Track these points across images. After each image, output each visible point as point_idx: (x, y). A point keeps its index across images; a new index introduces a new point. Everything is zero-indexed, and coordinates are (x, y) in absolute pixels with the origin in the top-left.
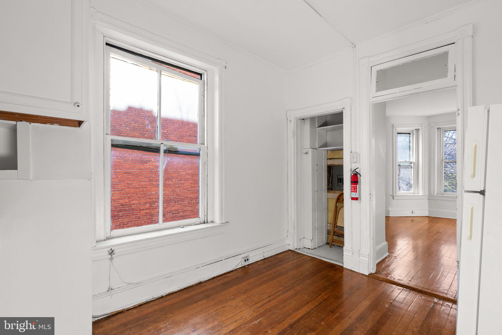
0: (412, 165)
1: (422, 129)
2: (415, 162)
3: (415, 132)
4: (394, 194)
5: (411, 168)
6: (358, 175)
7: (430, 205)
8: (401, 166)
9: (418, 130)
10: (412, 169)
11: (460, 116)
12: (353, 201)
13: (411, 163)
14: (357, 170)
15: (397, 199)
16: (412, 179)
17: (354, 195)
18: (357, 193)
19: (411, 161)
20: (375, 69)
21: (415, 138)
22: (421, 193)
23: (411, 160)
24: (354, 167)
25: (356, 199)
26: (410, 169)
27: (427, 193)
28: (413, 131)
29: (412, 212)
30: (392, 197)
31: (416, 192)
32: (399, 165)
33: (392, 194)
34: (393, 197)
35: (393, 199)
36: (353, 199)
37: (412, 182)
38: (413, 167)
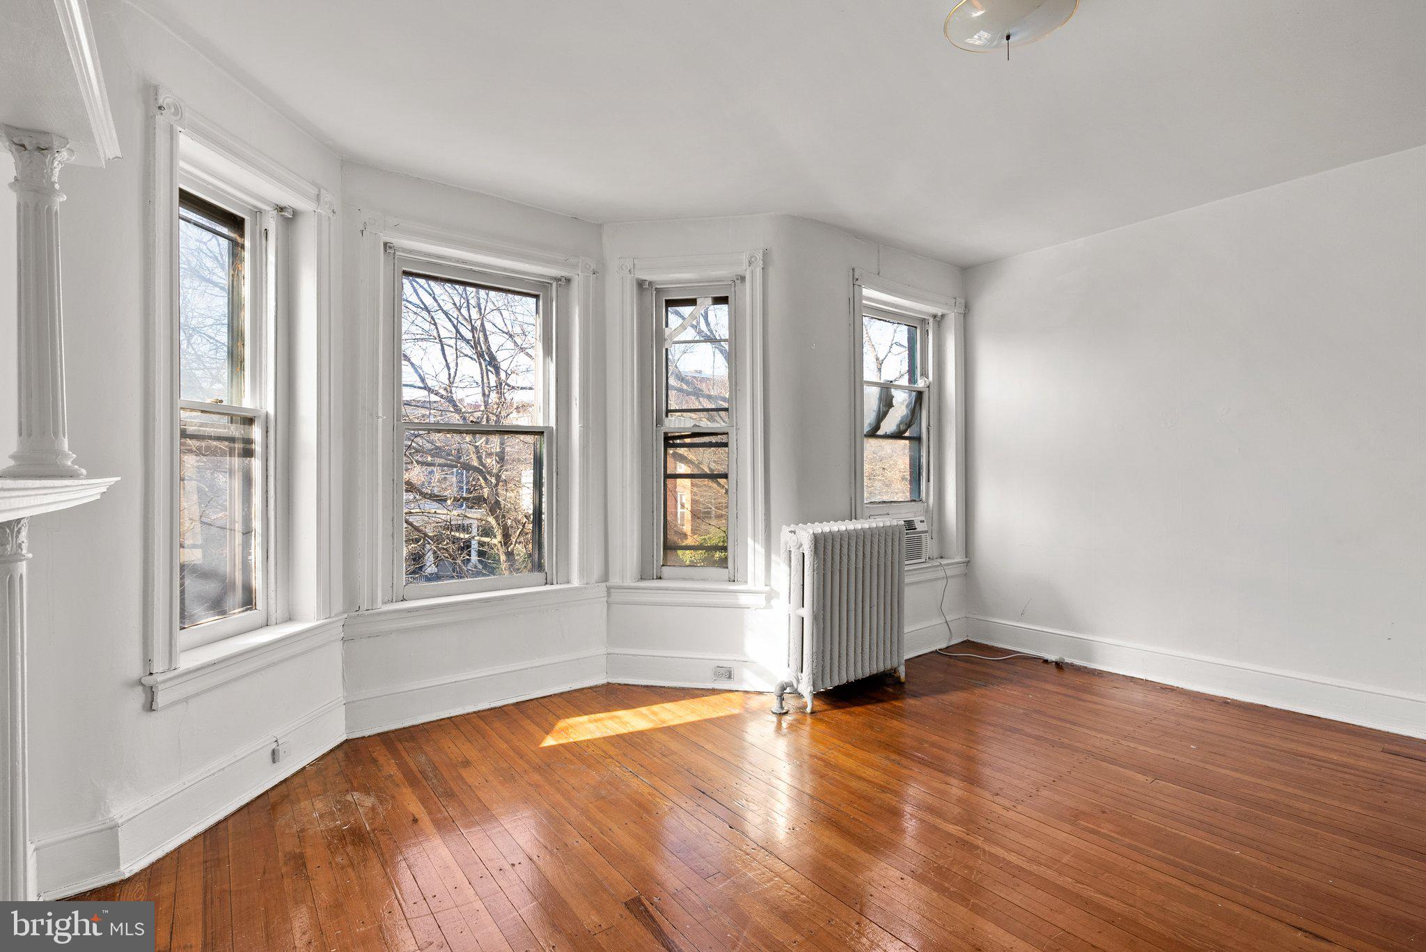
1: (319, 215)
2: (271, 412)
4: (158, 667)
5: (248, 453)
7: (352, 673)
13: (249, 421)
19: (244, 406)
23: (247, 403)
29: (274, 752)
30: (138, 697)
33: (134, 669)
34: (151, 692)
35: (150, 706)
38: (258, 448)
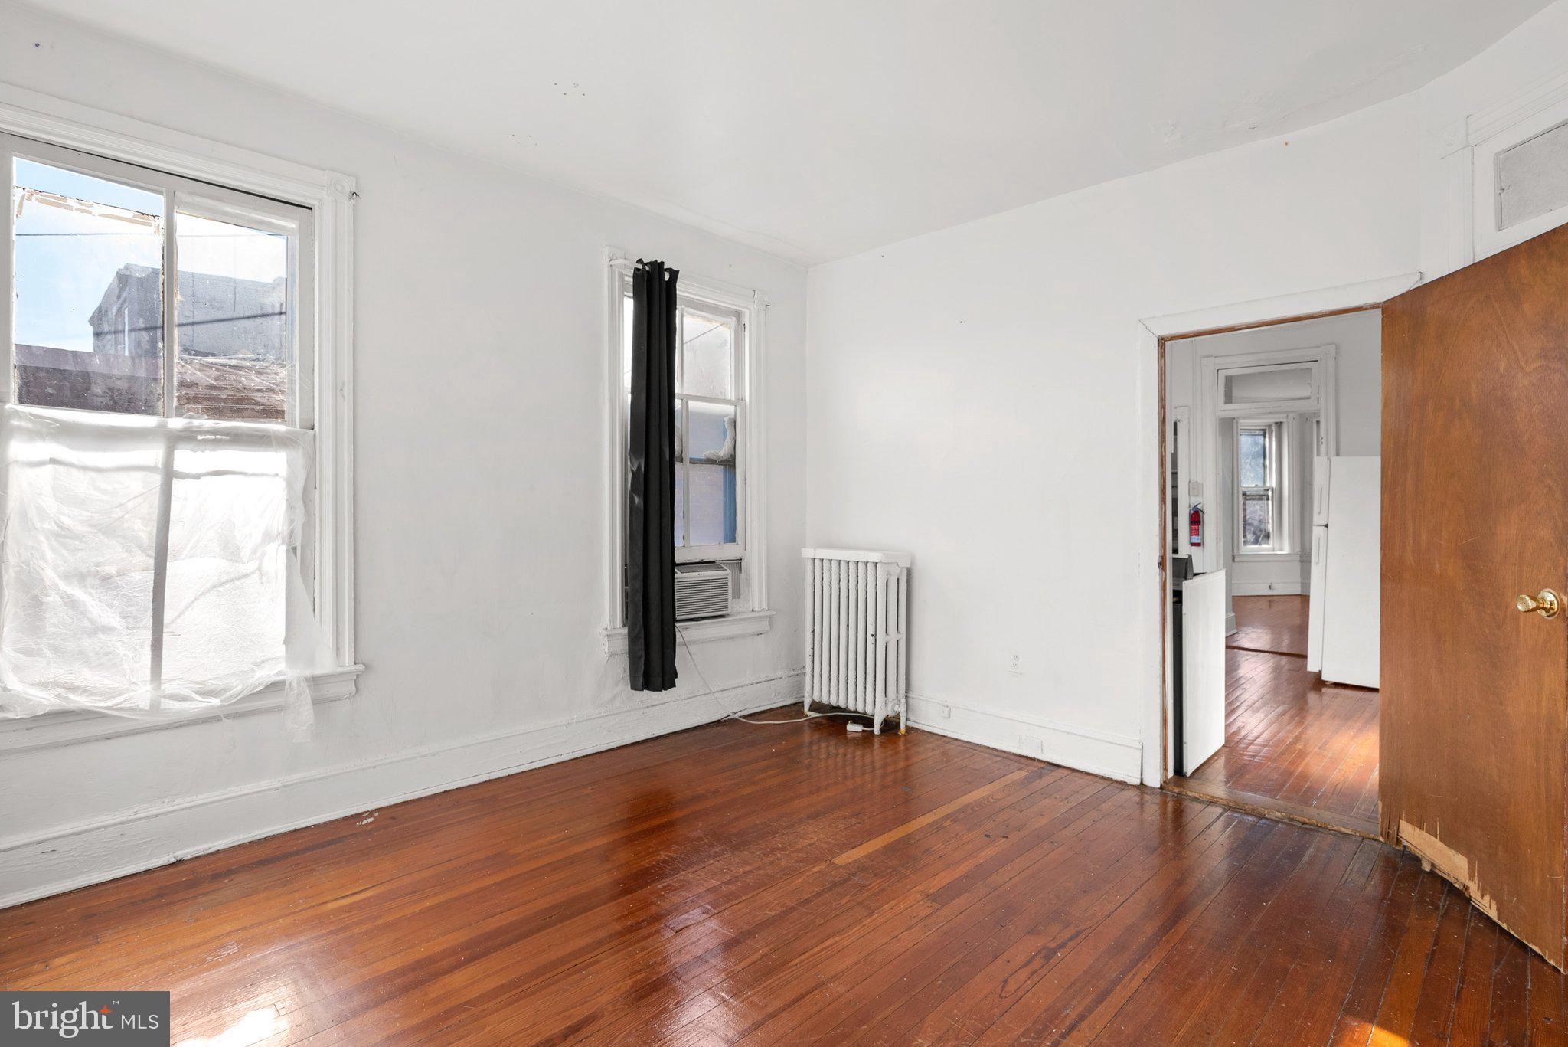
0: (1270, 493)
3: (1274, 428)
6: (1201, 513)
8: (1249, 495)
9: (1279, 425)
10: (1270, 502)
11: (1323, 445)
12: (1193, 547)
14: (1198, 506)
15: (1239, 562)
16: (1270, 521)
17: (1195, 539)
18: (1200, 537)
20: (1223, 374)
21: (1274, 439)
22: (1287, 550)
24: (1194, 501)
25: (1198, 545)
26: (1266, 502)
27: (1298, 550)
28: (1270, 426)
31: (1277, 547)
32: (1244, 494)
36: (1193, 544)
37: (1270, 527)
